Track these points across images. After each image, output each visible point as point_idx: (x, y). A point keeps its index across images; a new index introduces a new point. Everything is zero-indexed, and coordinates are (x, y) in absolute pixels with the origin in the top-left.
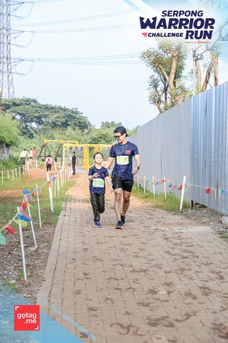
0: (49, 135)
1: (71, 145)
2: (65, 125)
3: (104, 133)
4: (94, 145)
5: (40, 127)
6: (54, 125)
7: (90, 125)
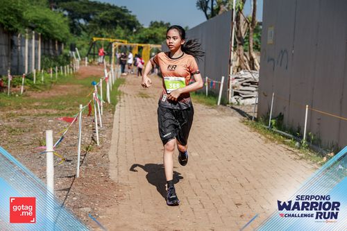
0: (97, 33)
1: (120, 44)
2: (114, 23)
3: (153, 33)
4: (143, 45)
5: (88, 24)
6: (103, 23)
7: (139, 24)
